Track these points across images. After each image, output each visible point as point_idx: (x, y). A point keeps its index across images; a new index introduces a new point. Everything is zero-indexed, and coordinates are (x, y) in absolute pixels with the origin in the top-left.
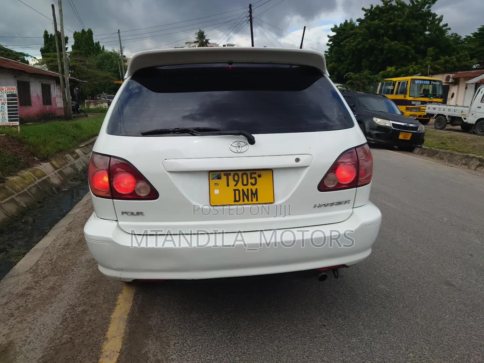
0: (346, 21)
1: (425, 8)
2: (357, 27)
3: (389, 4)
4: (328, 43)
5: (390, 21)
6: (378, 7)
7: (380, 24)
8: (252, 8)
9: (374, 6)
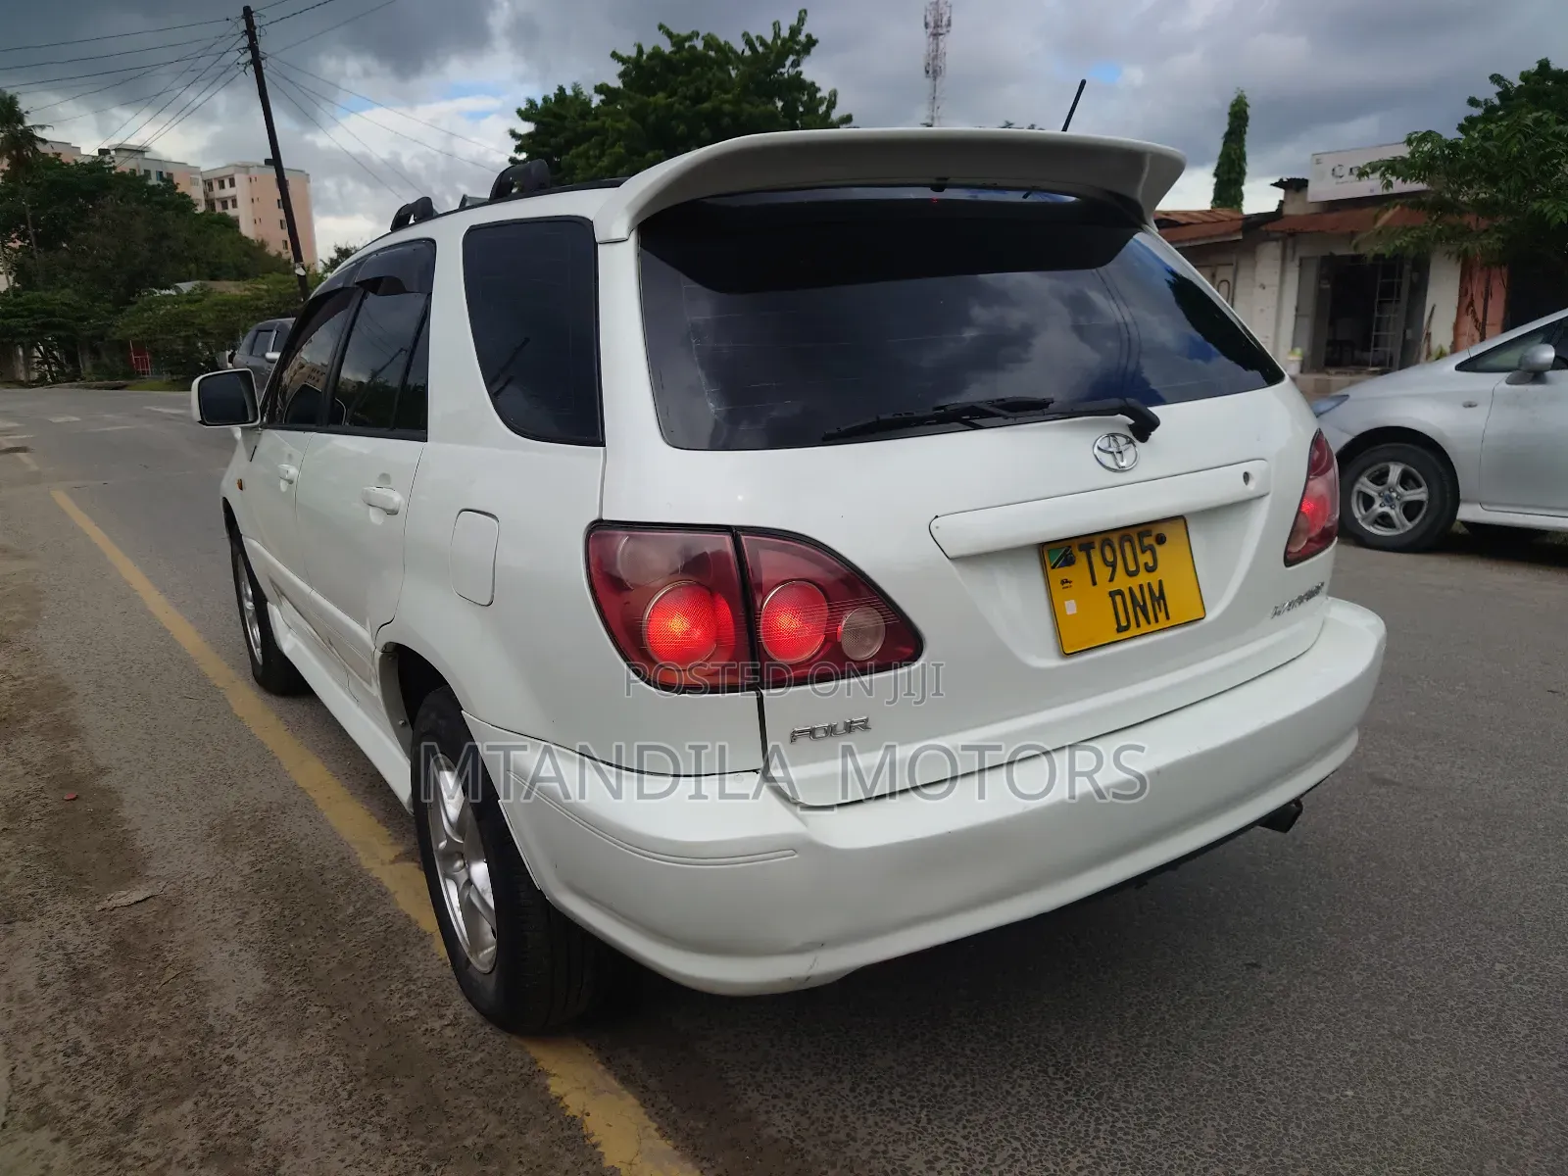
0: (561, 89)
1: (787, 66)
2: (597, 114)
3: (687, 45)
4: (514, 155)
5: (699, 98)
6: (657, 54)
7: (671, 105)
8: (256, 21)
9: (647, 49)
